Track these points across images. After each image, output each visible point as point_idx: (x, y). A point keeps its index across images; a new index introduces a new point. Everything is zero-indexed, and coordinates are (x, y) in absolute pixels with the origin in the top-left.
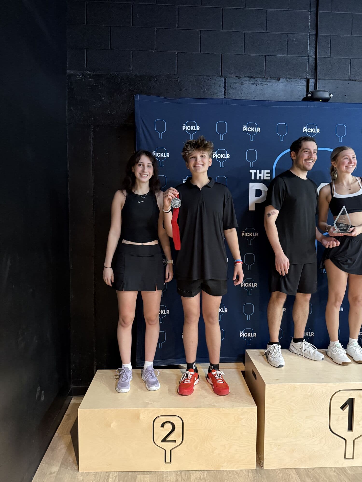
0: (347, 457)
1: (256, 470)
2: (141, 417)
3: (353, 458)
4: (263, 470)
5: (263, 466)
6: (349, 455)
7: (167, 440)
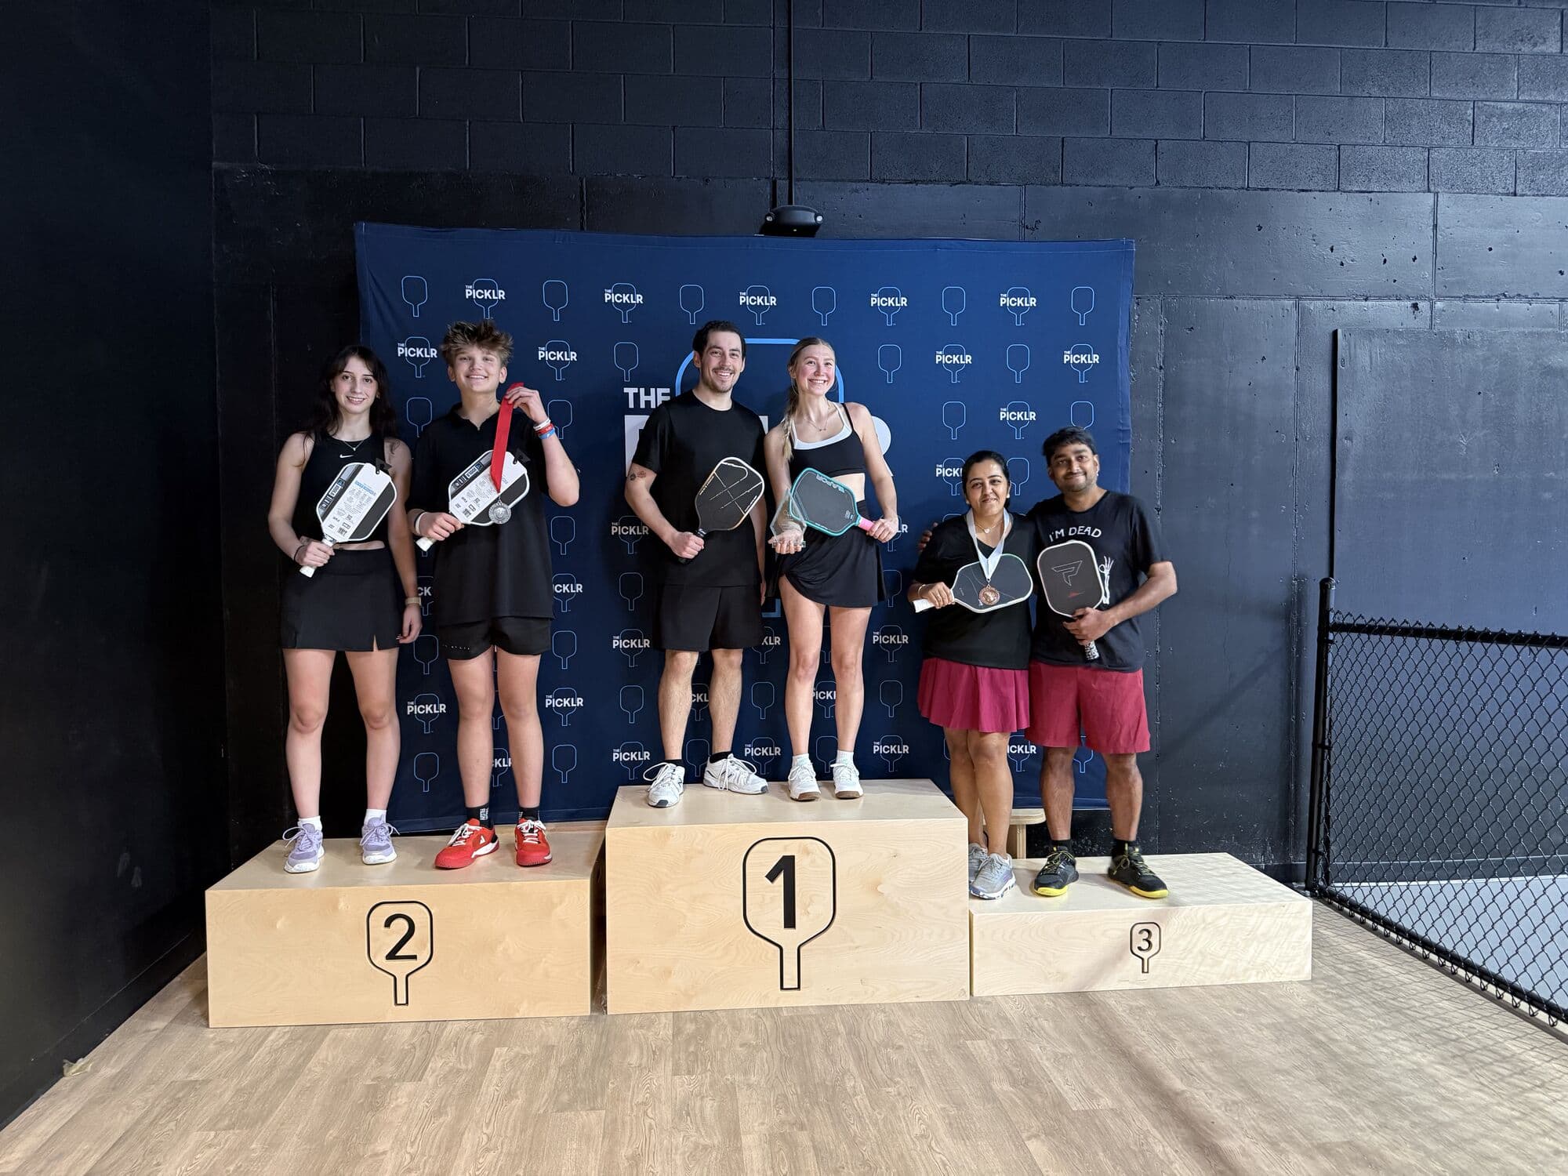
0: (785, 987)
1: (590, 1016)
2: (342, 905)
3: (799, 988)
4: (604, 1016)
5: (606, 1008)
6: (790, 981)
7: (398, 954)
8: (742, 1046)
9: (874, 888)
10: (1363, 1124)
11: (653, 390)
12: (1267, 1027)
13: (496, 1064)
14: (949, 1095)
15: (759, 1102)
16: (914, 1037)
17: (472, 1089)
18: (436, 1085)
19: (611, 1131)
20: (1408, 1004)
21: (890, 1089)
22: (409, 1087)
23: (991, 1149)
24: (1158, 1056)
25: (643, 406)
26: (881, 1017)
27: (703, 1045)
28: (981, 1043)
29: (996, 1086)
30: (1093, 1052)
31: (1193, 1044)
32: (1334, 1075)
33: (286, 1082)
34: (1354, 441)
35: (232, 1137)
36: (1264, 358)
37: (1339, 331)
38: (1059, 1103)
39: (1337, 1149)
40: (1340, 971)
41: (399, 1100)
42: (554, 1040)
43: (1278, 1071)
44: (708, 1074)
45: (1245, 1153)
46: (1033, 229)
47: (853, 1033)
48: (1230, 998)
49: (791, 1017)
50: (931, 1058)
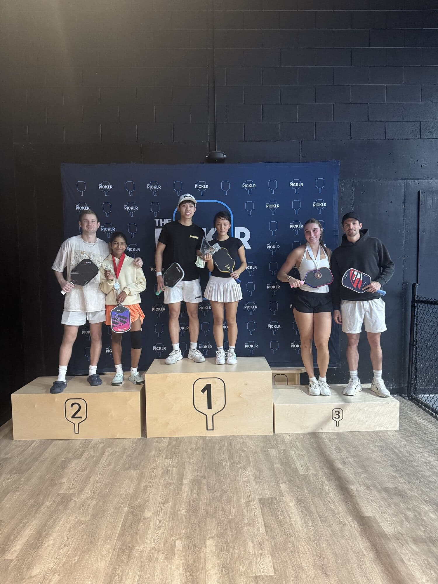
0: (208, 429)
1: (141, 438)
2: (56, 400)
3: (213, 430)
4: (145, 439)
5: (146, 436)
6: (210, 427)
7: (75, 416)
8: (190, 449)
9: (239, 395)
10: (402, 481)
11: (165, 220)
12: (377, 446)
13: (106, 454)
14: (258, 468)
15: (192, 469)
16: (250, 448)
17: (97, 462)
18: (85, 461)
19: (140, 478)
20: (432, 439)
21: (238, 465)
22: (76, 461)
23: (268, 486)
24: (335, 456)
25: (161, 225)
26: (241, 440)
27: (177, 449)
28: (274, 450)
29: (275, 465)
30: (312, 454)
31: (349, 452)
32: (397, 464)
33: (36, 459)
34: (426, 232)
35: (14, 477)
36: (392, 202)
37: (420, 192)
38: (296, 471)
39: (390, 490)
40: (411, 427)
41: (72, 465)
42: (127, 446)
43: (377, 462)
44: (177, 459)
45: (356, 490)
46: (304, 157)
47: (230, 445)
48: (367, 436)
49: (210, 440)
50: (255, 455)
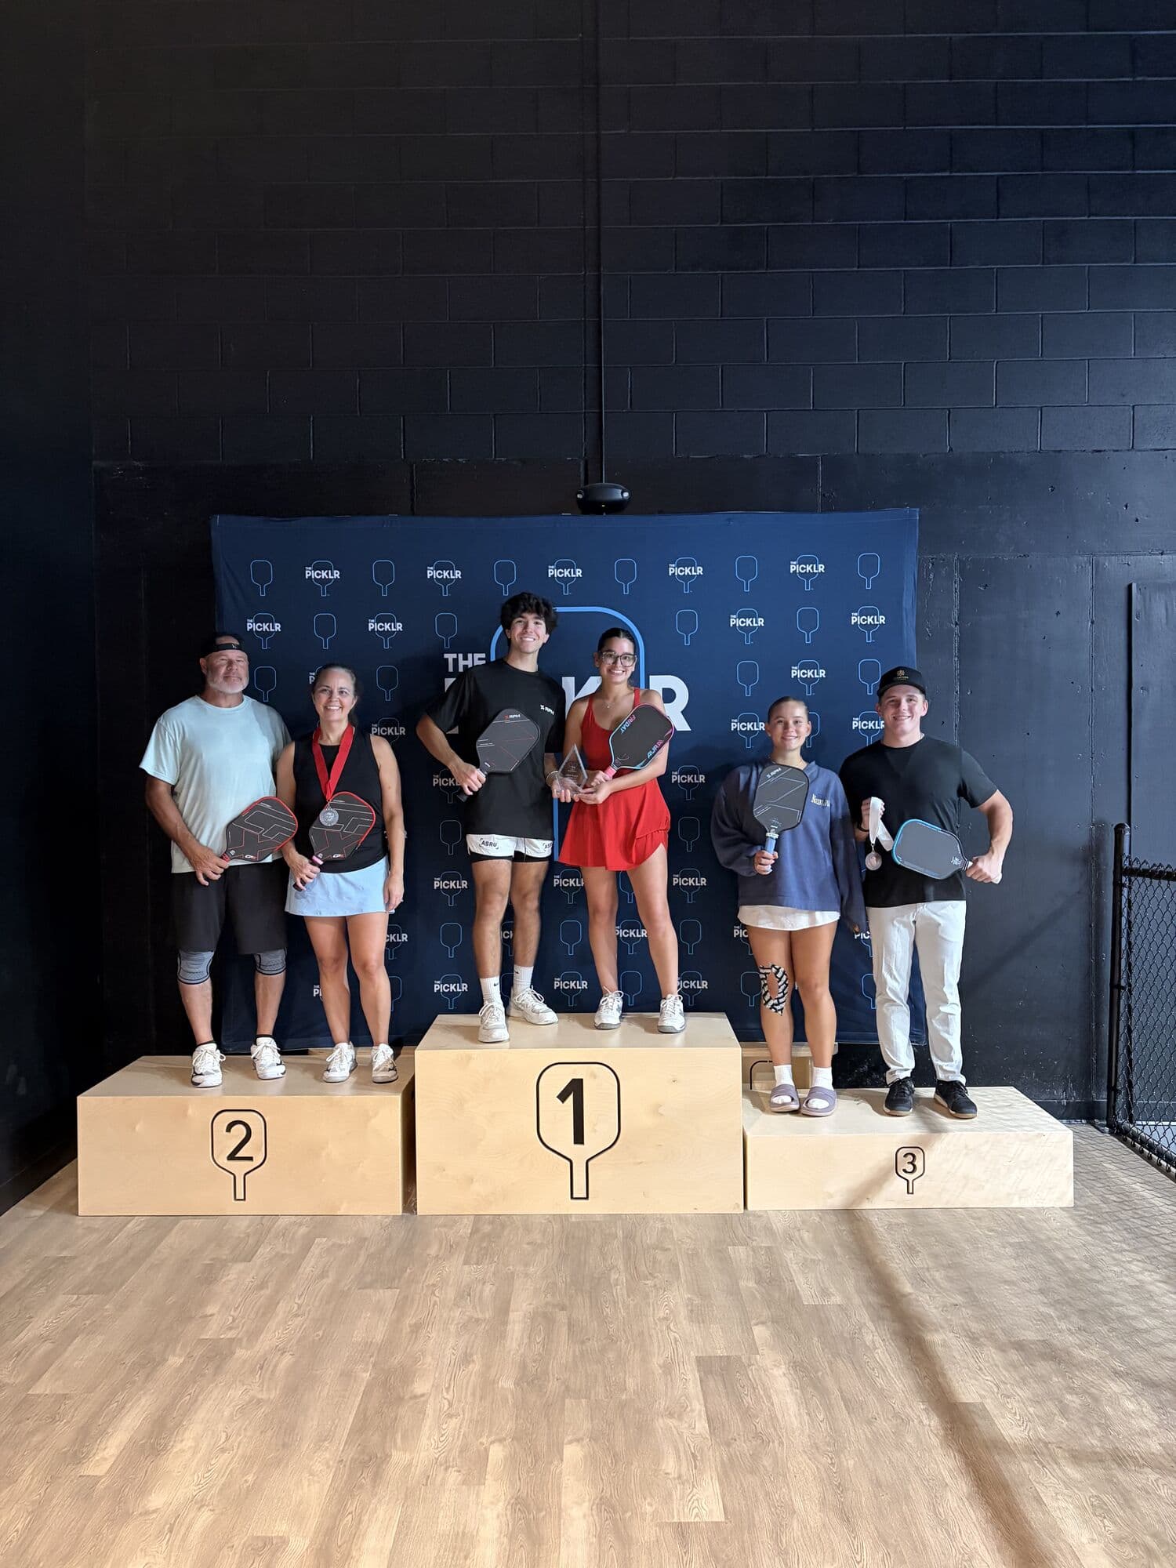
0: (575, 1196)
1: (402, 1216)
2: (190, 1112)
3: (587, 1198)
4: (414, 1217)
5: (416, 1210)
6: (580, 1191)
7: (237, 1156)
8: (528, 1244)
9: (656, 1110)
10: (1064, 1327)
11: (470, 655)
12: (1011, 1245)
13: (315, 1250)
14: (699, 1288)
15: (532, 1288)
16: (682, 1242)
17: (293, 1269)
18: (262, 1266)
19: (402, 1305)
20: (1158, 1231)
21: (648, 1282)
22: (240, 1266)
23: (720, 1331)
24: (899, 1266)
25: (461, 670)
26: (658, 1225)
27: (495, 1242)
28: (741, 1249)
29: (742, 1283)
30: (840, 1259)
31: (936, 1256)
32: (1057, 1287)
33: (138, 1261)
34: (1151, 691)
35: (90, 1300)
36: (1058, 613)
37: (1134, 586)
38: (794, 1298)
39: (1031, 1346)
40: (1105, 1201)
41: (229, 1276)
42: (367, 1234)
43: (1006, 1282)
44: (494, 1265)
45: (945, 1344)
46: (830, 497)
47: (629, 1237)
48: (987, 1220)
49: (579, 1223)
50: (692, 1259)
